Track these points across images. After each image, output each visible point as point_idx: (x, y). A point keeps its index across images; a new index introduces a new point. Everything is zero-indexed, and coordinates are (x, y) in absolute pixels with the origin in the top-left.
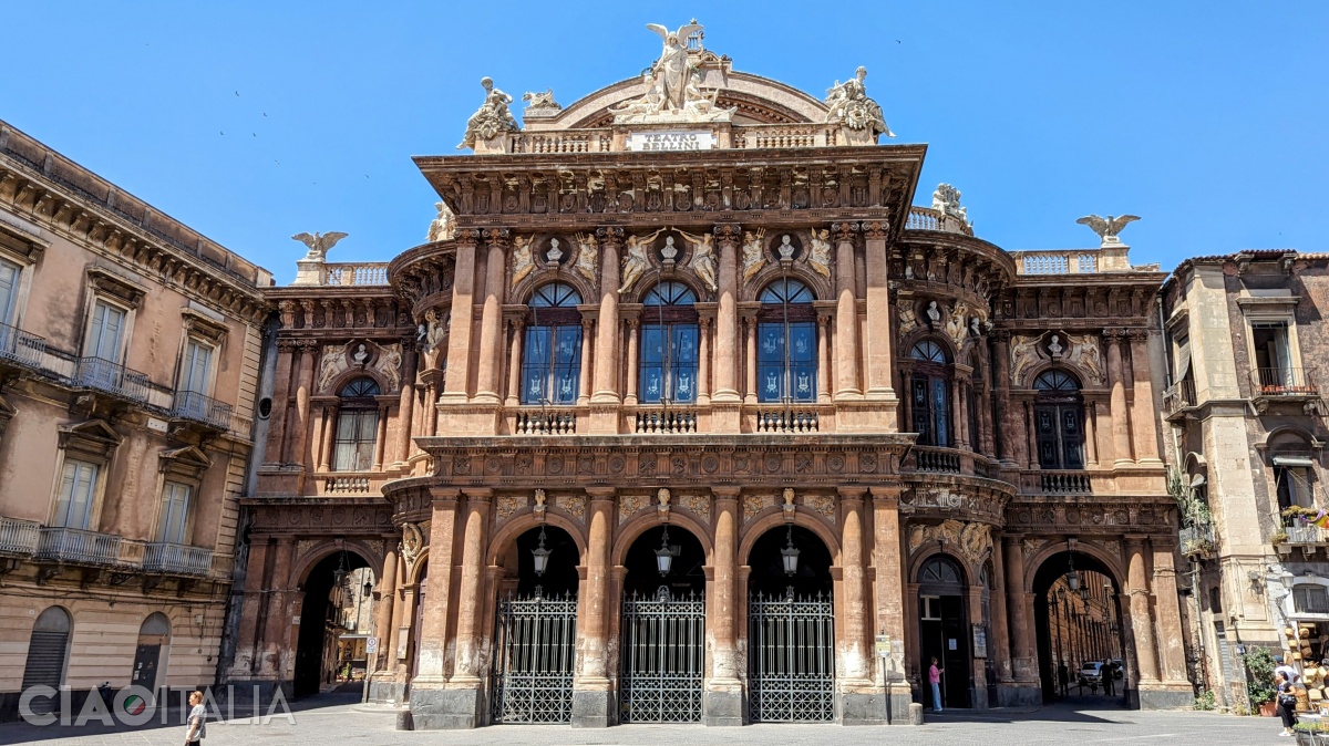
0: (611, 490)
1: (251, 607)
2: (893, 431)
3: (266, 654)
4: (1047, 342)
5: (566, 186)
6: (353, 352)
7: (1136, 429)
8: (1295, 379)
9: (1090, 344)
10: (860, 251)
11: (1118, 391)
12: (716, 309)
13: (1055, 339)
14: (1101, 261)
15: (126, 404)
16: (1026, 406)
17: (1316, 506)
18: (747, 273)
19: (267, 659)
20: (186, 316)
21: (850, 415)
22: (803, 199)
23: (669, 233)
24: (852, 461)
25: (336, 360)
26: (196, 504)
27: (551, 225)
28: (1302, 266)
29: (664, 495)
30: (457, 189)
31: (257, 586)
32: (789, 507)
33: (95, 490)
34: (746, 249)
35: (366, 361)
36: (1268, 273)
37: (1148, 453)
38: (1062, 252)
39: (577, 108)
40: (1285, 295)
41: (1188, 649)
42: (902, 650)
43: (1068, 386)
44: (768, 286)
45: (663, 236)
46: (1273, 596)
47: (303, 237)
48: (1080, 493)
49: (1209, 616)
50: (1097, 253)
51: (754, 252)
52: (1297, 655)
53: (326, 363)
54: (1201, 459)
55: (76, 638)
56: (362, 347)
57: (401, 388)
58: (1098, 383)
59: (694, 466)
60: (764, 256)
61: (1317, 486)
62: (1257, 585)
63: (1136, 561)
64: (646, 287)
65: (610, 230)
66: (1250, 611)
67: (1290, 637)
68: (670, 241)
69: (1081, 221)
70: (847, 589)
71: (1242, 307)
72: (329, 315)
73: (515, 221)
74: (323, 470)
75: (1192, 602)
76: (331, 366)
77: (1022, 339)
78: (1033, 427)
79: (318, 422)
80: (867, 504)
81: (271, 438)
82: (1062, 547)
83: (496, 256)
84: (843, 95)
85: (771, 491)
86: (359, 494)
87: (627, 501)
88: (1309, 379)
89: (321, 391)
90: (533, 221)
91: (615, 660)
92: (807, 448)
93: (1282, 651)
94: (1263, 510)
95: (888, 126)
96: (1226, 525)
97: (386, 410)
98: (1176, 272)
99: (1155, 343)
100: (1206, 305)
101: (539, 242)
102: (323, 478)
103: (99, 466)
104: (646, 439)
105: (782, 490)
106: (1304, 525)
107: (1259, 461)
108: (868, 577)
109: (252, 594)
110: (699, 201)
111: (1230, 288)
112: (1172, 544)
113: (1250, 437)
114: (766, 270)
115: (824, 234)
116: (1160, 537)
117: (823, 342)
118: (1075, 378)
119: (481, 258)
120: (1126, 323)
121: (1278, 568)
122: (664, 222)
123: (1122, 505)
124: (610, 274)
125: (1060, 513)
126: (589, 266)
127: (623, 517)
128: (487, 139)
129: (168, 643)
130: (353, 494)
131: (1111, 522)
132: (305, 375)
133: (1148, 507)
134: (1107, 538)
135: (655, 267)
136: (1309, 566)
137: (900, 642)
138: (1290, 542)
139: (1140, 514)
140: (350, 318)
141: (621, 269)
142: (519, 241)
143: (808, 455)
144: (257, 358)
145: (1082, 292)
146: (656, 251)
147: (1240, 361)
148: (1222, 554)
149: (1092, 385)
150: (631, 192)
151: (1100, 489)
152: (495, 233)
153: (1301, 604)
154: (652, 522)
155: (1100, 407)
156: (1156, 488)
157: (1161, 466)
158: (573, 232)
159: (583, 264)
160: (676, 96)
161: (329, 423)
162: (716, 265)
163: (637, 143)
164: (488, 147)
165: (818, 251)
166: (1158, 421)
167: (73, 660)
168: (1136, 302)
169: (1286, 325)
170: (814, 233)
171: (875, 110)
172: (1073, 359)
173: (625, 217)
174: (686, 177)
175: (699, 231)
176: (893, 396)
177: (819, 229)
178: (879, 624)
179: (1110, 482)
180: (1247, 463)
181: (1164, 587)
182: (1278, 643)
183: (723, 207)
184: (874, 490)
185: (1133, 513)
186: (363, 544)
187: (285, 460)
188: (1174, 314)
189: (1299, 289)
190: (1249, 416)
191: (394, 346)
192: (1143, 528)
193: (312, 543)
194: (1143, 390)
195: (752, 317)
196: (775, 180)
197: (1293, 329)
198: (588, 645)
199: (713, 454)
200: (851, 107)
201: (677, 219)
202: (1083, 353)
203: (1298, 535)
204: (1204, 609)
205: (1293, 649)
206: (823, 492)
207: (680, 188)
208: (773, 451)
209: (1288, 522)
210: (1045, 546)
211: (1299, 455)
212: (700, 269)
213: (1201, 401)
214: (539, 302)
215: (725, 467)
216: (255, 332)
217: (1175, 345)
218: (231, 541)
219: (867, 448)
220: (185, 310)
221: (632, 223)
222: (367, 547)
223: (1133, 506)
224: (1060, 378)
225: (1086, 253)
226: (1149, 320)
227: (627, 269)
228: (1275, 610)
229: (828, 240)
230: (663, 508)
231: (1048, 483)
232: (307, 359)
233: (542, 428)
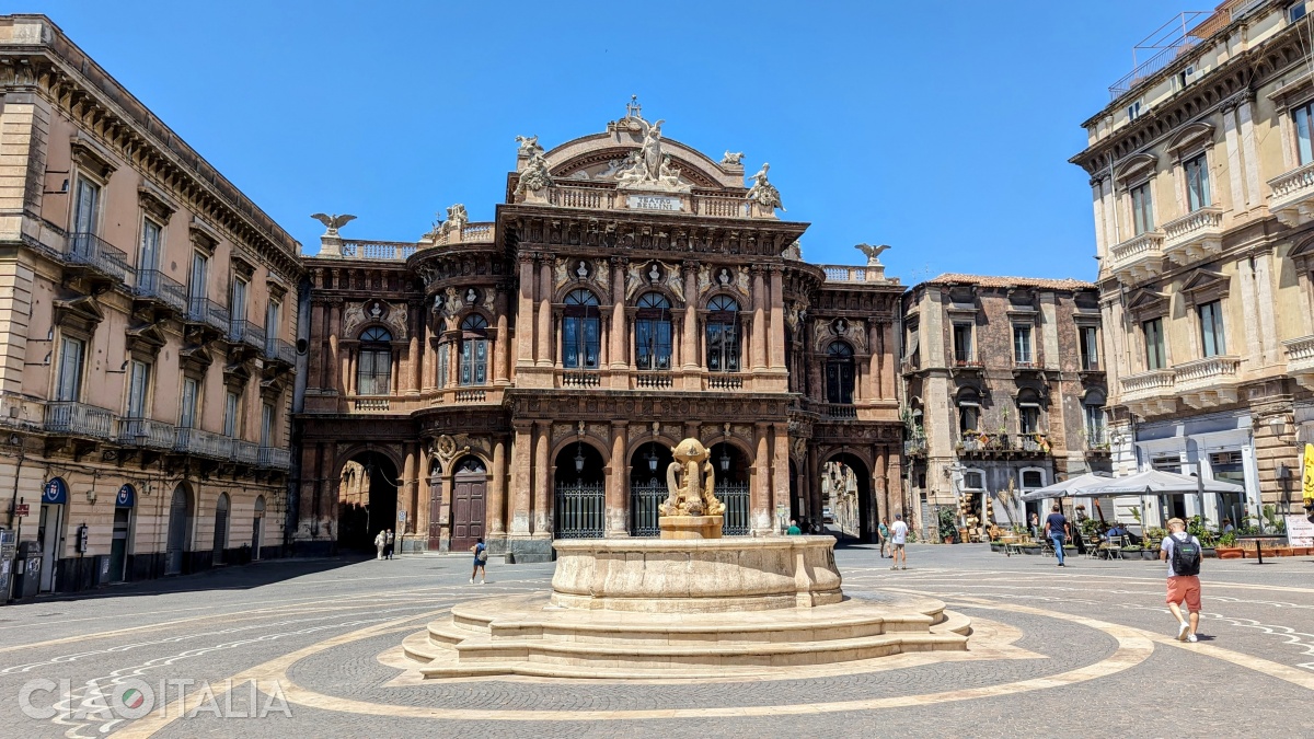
0: (626, 422)
1: (307, 492)
2: (786, 391)
3: (321, 523)
4: (836, 324)
5: (590, 228)
6: (369, 308)
7: (883, 381)
8: (973, 358)
9: (860, 326)
10: (767, 282)
11: (875, 358)
12: (684, 314)
13: (841, 322)
14: (869, 274)
15: (255, 351)
16: (822, 364)
17: (979, 430)
18: (701, 292)
19: (323, 526)
20: (269, 283)
21: (762, 381)
22: (736, 246)
23: (655, 263)
24: (764, 407)
25: (356, 314)
26: (273, 418)
27: (581, 253)
28: (981, 291)
29: (656, 426)
30: (519, 225)
31: (312, 477)
32: (727, 433)
33: (237, 412)
34: (700, 275)
35: (380, 315)
36: (964, 294)
37: (889, 395)
38: (846, 267)
39: (556, 152)
40: (971, 307)
41: (904, 509)
42: (789, 512)
43: (846, 352)
44: (712, 299)
45: (651, 264)
46: (954, 479)
47: (322, 217)
48: (851, 418)
49: (917, 491)
50: (866, 269)
51: (705, 278)
52: (964, 511)
53: (349, 315)
54: (921, 401)
55: (233, 514)
56: (377, 305)
57: (410, 339)
58: (863, 351)
59: (675, 409)
60: (710, 281)
61: (980, 418)
62: (947, 473)
63: (880, 460)
64: (640, 295)
65: (620, 259)
66: (942, 487)
67: (962, 501)
68: (655, 268)
69: (857, 247)
70: (759, 481)
71: (949, 313)
72: (352, 281)
73: (559, 249)
74: (352, 393)
75: (907, 482)
76: (353, 317)
77: (821, 321)
78: (825, 377)
79: (346, 362)
80: (771, 434)
81: (309, 370)
82: (839, 450)
83: (546, 270)
84: (757, 182)
85: (716, 424)
86: (382, 412)
87: (633, 428)
88: (980, 357)
89: (346, 336)
90: (570, 250)
91: (629, 521)
92: (740, 400)
93: (956, 510)
94: (952, 431)
95: (783, 204)
96: (933, 440)
97: (397, 353)
98: (914, 288)
99: (896, 328)
100: (930, 311)
101: (572, 263)
102: (353, 400)
103: (237, 395)
104: (650, 393)
105: (724, 424)
106: (972, 440)
107: (952, 404)
108: (771, 473)
109: (307, 482)
110: (674, 244)
111: (944, 302)
112: (899, 449)
113: (949, 390)
114: (712, 290)
115: (746, 269)
116: (894, 445)
117: (745, 339)
118: (850, 347)
119: (537, 271)
120: (881, 316)
121: (957, 464)
122: (652, 256)
123: (874, 426)
124: (619, 288)
125: (840, 430)
126: (605, 281)
127: (630, 438)
128: (535, 190)
129: (264, 516)
130: (376, 412)
131: (868, 436)
132: (335, 324)
133: (889, 428)
134: (865, 445)
135: (645, 284)
136: (973, 462)
137: (788, 508)
138: (966, 449)
139: (885, 431)
140: (369, 283)
141: (626, 284)
142: (559, 261)
143: (739, 403)
144: (296, 309)
145: (858, 295)
146: (646, 273)
147: (946, 345)
148: (929, 456)
149: (860, 352)
150: (632, 235)
151: (864, 416)
152: (546, 256)
153: (968, 484)
154: (647, 440)
155: (864, 366)
156: (892, 416)
157: (895, 403)
158: (594, 258)
159: (601, 279)
160: (653, 170)
161: (354, 362)
162: (684, 285)
163: (634, 204)
164: (535, 195)
165: (742, 280)
166: (895, 375)
167: (232, 529)
168: (888, 302)
169: (970, 326)
170: (740, 268)
171: (776, 194)
172: (850, 335)
173: (629, 251)
174: (668, 230)
175: (672, 263)
176: (786, 371)
177: (743, 266)
178: (776, 499)
179: (867, 411)
180: (946, 404)
181: (894, 474)
182: (955, 505)
183: (688, 249)
184: (775, 424)
185: (880, 431)
186: (387, 447)
187: (326, 386)
188: (909, 312)
189: (979, 304)
190: (949, 378)
191: (401, 306)
192: (884, 439)
193: (347, 446)
194: (889, 358)
195: (704, 318)
196: (721, 235)
197: (974, 328)
198: (615, 513)
199: (686, 402)
200: (762, 191)
201: (660, 255)
202: (855, 332)
203: (969, 445)
204: (914, 486)
205: (963, 508)
206: (745, 425)
207: (662, 235)
208: (720, 401)
209: (964, 438)
210: (830, 450)
211: (972, 401)
212: (674, 287)
213: (924, 367)
214: (571, 302)
215: (693, 410)
216: (295, 290)
217: (908, 331)
218: (287, 444)
219: (773, 401)
220: (269, 279)
221: (633, 255)
222: (390, 449)
223: (880, 426)
224: (841, 347)
225: (860, 268)
226: (894, 313)
227: (630, 285)
228: (955, 487)
229: (748, 274)
230: (656, 433)
231: (833, 412)
232: (335, 312)
233: (579, 383)
